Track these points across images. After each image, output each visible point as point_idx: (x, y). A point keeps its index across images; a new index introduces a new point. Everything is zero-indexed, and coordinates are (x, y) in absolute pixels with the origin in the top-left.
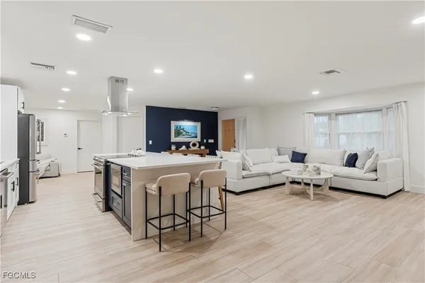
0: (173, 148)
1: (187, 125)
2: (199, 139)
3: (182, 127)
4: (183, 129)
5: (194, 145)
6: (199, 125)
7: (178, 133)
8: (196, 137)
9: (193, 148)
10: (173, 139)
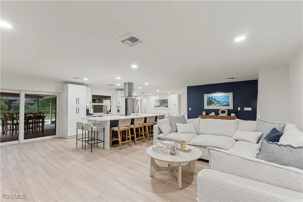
0: (204, 113)
1: (219, 96)
2: (231, 107)
3: (213, 98)
4: (214, 100)
5: (223, 112)
6: (231, 95)
7: (210, 102)
8: (229, 105)
9: (221, 115)
10: (206, 107)
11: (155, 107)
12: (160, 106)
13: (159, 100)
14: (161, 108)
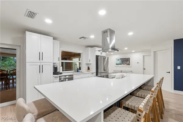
11: (117, 64)
12: (121, 64)
13: (121, 59)
14: (122, 65)
